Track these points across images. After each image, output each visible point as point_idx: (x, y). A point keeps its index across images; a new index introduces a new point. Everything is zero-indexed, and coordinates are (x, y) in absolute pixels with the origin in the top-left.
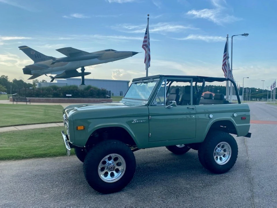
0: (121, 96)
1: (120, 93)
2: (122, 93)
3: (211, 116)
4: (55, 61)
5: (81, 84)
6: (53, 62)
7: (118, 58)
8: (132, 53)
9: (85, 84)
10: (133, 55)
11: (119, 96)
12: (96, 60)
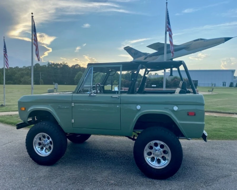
0: (224, 86)
1: (223, 84)
2: (225, 84)
3: (139, 107)
4: (147, 57)
5: (170, 76)
6: (145, 58)
7: (207, 46)
8: (224, 39)
9: (173, 75)
10: (225, 41)
11: (222, 86)
12: (184, 51)
